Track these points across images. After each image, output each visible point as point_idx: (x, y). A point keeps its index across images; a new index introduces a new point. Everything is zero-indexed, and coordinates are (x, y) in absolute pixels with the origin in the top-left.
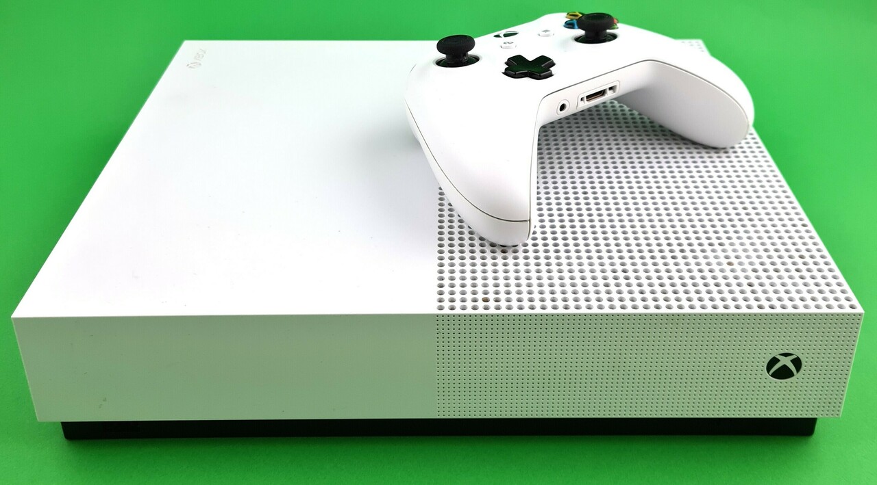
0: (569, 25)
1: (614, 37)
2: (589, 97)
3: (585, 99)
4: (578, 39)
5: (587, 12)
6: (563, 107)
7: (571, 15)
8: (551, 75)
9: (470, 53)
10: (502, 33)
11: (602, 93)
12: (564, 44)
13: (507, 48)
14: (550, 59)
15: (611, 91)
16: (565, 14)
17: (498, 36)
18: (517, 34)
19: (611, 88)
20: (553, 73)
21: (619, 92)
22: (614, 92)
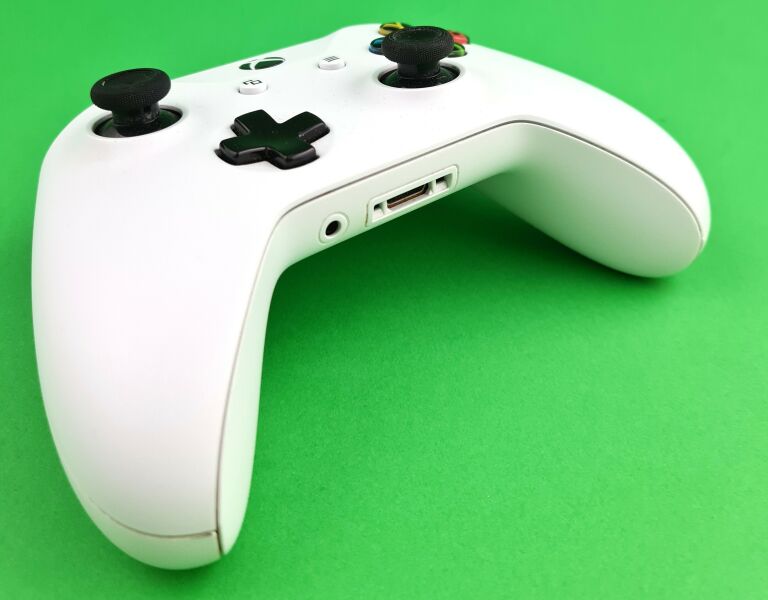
0: (377, 47)
1: (454, 73)
2: (393, 202)
3: (386, 205)
4: (385, 79)
5: (415, 23)
6: (333, 228)
7: (386, 28)
8: (314, 157)
9: (163, 103)
10: (254, 61)
11: (425, 189)
12: (355, 87)
13: (249, 92)
14: (319, 121)
15: (442, 185)
16: (377, 27)
17: (246, 67)
18: (280, 62)
19: (439, 181)
20: (318, 153)
21: (457, 184)
22: (448, 186)
